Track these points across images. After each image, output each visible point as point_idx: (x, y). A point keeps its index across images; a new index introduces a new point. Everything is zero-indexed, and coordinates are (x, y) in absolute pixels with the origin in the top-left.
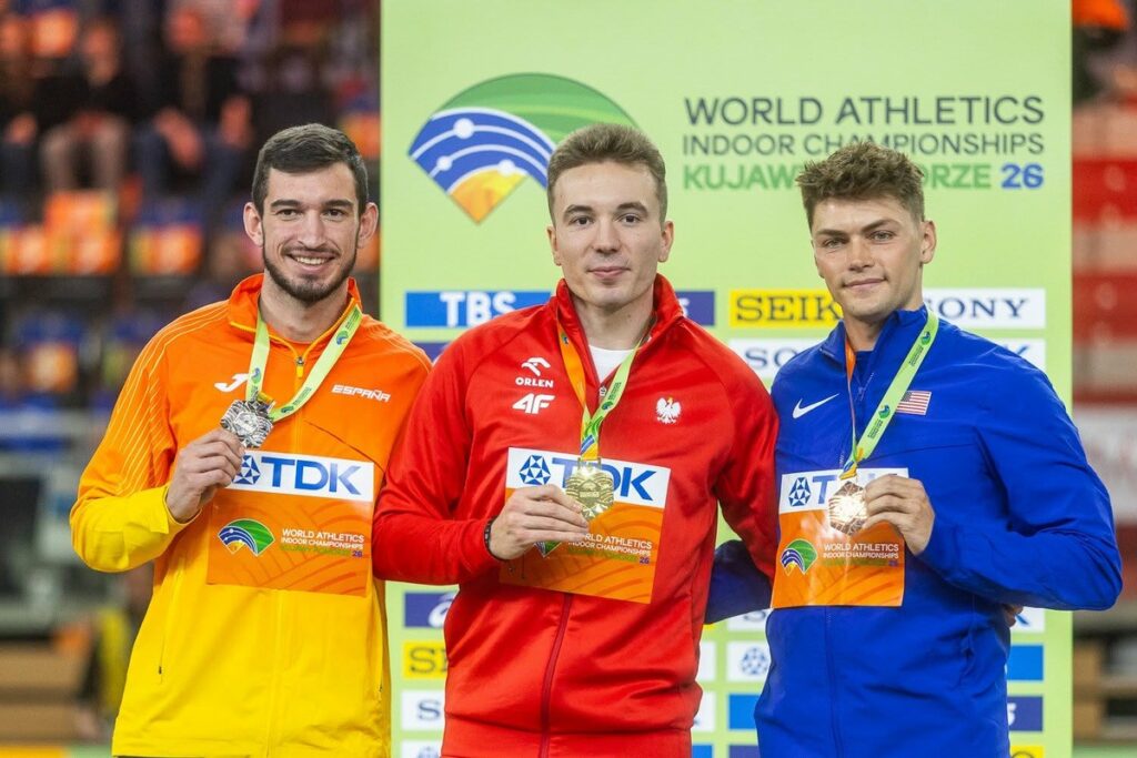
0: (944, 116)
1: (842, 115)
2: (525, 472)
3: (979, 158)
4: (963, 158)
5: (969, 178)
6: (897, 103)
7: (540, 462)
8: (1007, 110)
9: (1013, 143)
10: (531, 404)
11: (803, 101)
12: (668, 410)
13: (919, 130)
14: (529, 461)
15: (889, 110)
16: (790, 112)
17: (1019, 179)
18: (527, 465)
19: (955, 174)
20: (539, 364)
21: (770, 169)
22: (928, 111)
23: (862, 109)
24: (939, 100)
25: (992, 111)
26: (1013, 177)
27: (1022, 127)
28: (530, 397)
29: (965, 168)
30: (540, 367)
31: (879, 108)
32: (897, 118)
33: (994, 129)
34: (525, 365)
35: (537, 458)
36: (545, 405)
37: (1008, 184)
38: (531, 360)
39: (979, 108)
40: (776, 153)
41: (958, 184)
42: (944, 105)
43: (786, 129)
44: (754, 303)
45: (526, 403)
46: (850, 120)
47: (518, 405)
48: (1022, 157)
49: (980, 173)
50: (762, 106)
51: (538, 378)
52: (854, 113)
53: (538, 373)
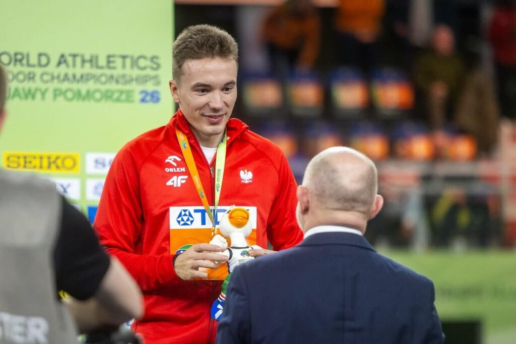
0: (112, 65)
1: (59, 63)
2: (180, 219)
3: (127, 87)
4: (120, 87)
5: (124, 97)
6: (87, 57)
7: (187, 213)
8: (142, 63)
9: (145, 80)
10: (177, 182)
11: (40, 55)
12: (246, 176)
13: (98, 72)
14: (181, 213)
15: (83, 61)
16: (34, 60)
17: (148, 98)
18: (180, 215)
19: (116, 95)
20: (175, 159)
21: (24, 89)
22: (102, 62)
23: (70, 60)
24: (109, 57)
25: (135, 63)
26: (145, 97)
27: (149, 72)
28: (175, 178)
29: (121, 92)
30: (175, 161)
31: (78, 60)
32: (87, 65)
33: (136, 72)
34: (167, 161)
35: (185, 211)
36: (184, 182)
37: (143, 100)
38: (170, 157)
39: (128, 61)
40: (26, 82)
41: (118, 100)
42: (112, 59)
43: (31, 69)
44: (15, 159)
45: (173, 182)
46: (63, 66)
47: (169, 183)
48: (150, 87)
49: (129, 94)
50: (19, 57)
51: (176, 168)
52: (65, 61)
53: (175, 164)
